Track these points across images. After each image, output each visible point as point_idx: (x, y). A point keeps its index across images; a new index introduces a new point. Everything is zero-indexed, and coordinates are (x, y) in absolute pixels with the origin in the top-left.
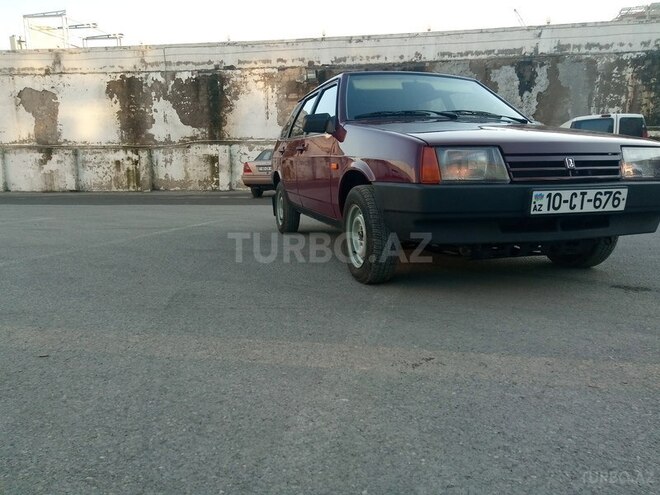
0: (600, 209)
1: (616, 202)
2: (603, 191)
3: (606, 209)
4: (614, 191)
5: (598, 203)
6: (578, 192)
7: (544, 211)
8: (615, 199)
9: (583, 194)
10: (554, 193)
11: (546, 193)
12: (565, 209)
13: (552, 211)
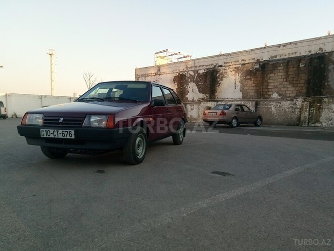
0: (65, 137)
1: (71, 135)
2: (65, 131)
3: (67, 137)
4: (69, 131)
5: (63, 135)
6: (56, 130)
7: (45, 136)
8: (70, 134)
9: (58, 131)
10: (47, 130)
11: (45, 130)
12: (52, 136)
13: (48, 136)
